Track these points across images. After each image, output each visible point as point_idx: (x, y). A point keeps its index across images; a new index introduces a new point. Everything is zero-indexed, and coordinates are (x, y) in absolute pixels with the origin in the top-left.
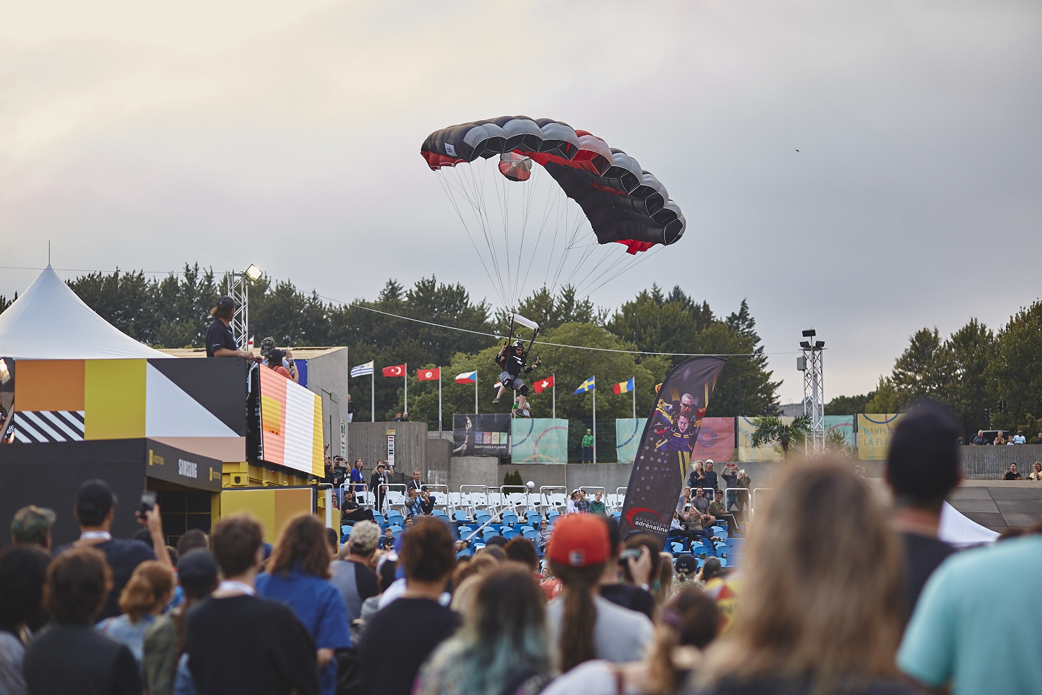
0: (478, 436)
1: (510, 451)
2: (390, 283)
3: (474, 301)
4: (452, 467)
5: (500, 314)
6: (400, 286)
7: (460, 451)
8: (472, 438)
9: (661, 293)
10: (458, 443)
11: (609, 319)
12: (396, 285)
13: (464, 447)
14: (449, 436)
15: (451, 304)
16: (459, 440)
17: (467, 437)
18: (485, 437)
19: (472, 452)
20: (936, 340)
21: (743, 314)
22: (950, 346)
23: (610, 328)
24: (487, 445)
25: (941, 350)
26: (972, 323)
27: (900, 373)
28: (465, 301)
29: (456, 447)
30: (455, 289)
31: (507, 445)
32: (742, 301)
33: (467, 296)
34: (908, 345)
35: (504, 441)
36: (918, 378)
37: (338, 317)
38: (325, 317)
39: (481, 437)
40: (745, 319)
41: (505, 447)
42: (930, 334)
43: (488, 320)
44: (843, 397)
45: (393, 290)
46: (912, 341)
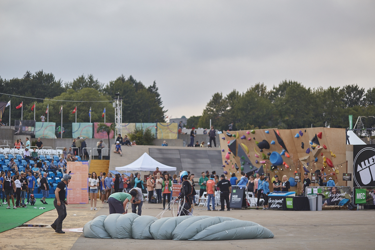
0: (23, 128)
1: (35, 133)
2: (27, 72)
3: (56, 80)
4: (14, 139)
5: (66, 84)
6: (31, 73)
7: (17, 133)
8: (21, 128)
9: (125, 78)
10: (17, 130)
11: (105, 87)
12: (30, 73)
13: (18, 132)
14: (13, 128)
15: (48, 80)
16: (17, 129)
17: (20, 128)
18: (26, 129)
19: (21, 133)
20: (221, 97)
21: (154, 86)
22: (226, 99)
23: (105, 90)
24: (26, 131)
25: (223, 100)
26: (234, 91)
27: (208, 108)
28: (53, 79)
29: (16, 132)
30: (50, 75)
31: (34, 131)
32: (154, 81)
33: (54, 78)
34: (212, 98)
35: (33, 130)
36: (215, 110)
37: (7, 84)
38: (3, 84)
39: (25, 129)
40: (155, 88)
41: (33, 132)
42: (219, 95)
43: (62, 86)
44: (194, 116)
45: (28, 75)
46: (213, 97)
